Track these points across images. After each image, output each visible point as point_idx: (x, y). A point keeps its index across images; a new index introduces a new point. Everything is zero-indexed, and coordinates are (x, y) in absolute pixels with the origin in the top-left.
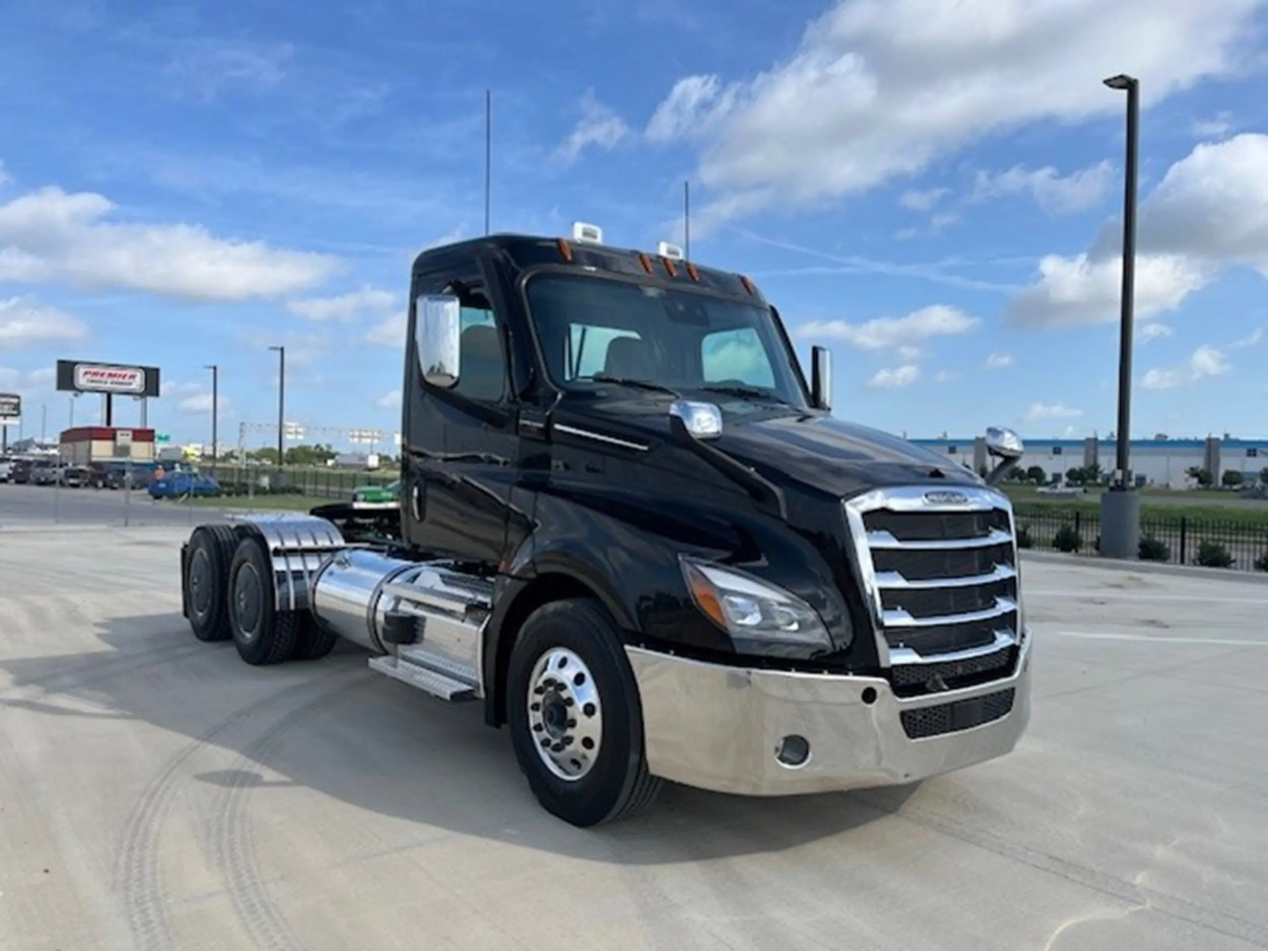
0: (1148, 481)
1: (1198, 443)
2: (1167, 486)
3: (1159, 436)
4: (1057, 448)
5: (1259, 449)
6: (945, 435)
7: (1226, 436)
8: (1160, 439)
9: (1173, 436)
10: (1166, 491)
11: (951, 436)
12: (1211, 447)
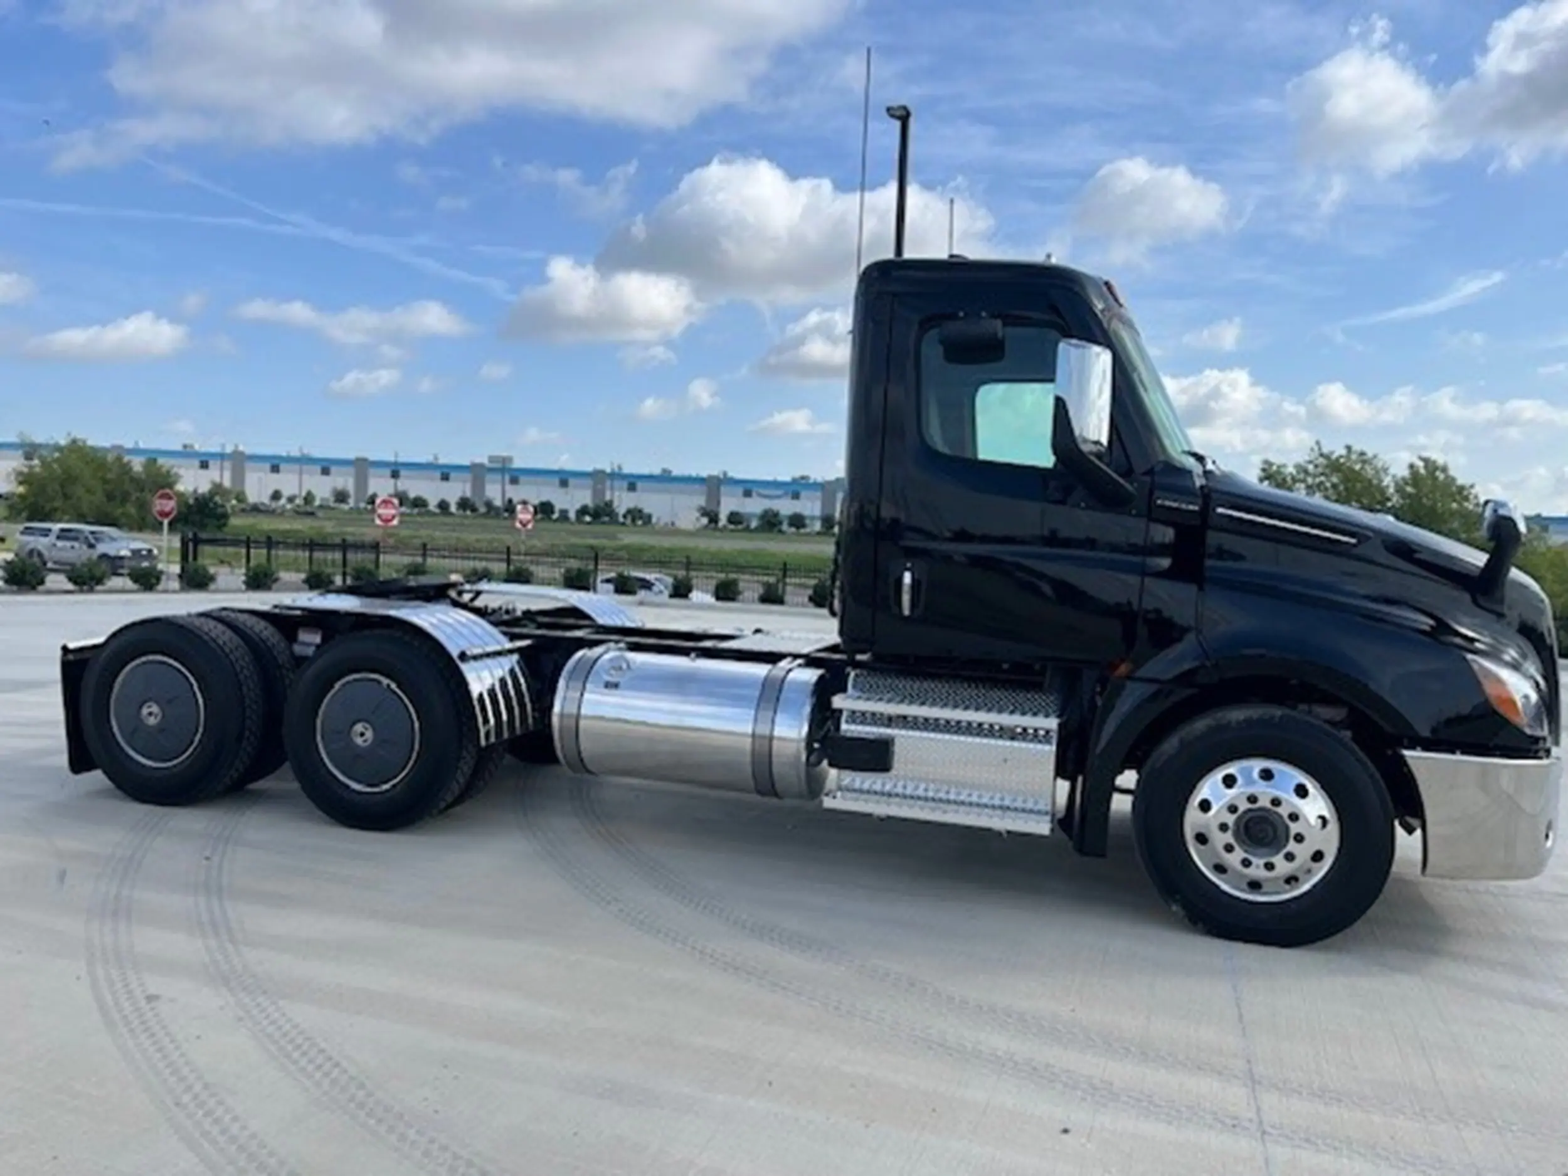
0: (654, 520)
1: (701, 480)
2: (673, 524)
3: (664, 471)
4: (564, 479)
5: (755, 490)
6: (436, 458)
7: (725, 474)
8: (666, 475)
9: (676, 472)
10: (672, 530)
11: (442, 461)
12: (714, 485)
